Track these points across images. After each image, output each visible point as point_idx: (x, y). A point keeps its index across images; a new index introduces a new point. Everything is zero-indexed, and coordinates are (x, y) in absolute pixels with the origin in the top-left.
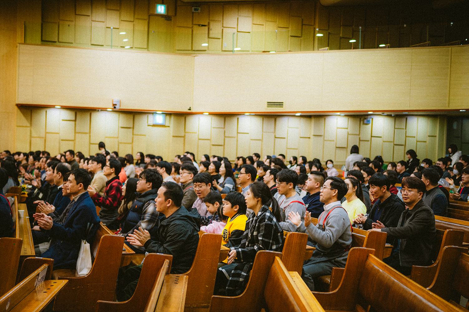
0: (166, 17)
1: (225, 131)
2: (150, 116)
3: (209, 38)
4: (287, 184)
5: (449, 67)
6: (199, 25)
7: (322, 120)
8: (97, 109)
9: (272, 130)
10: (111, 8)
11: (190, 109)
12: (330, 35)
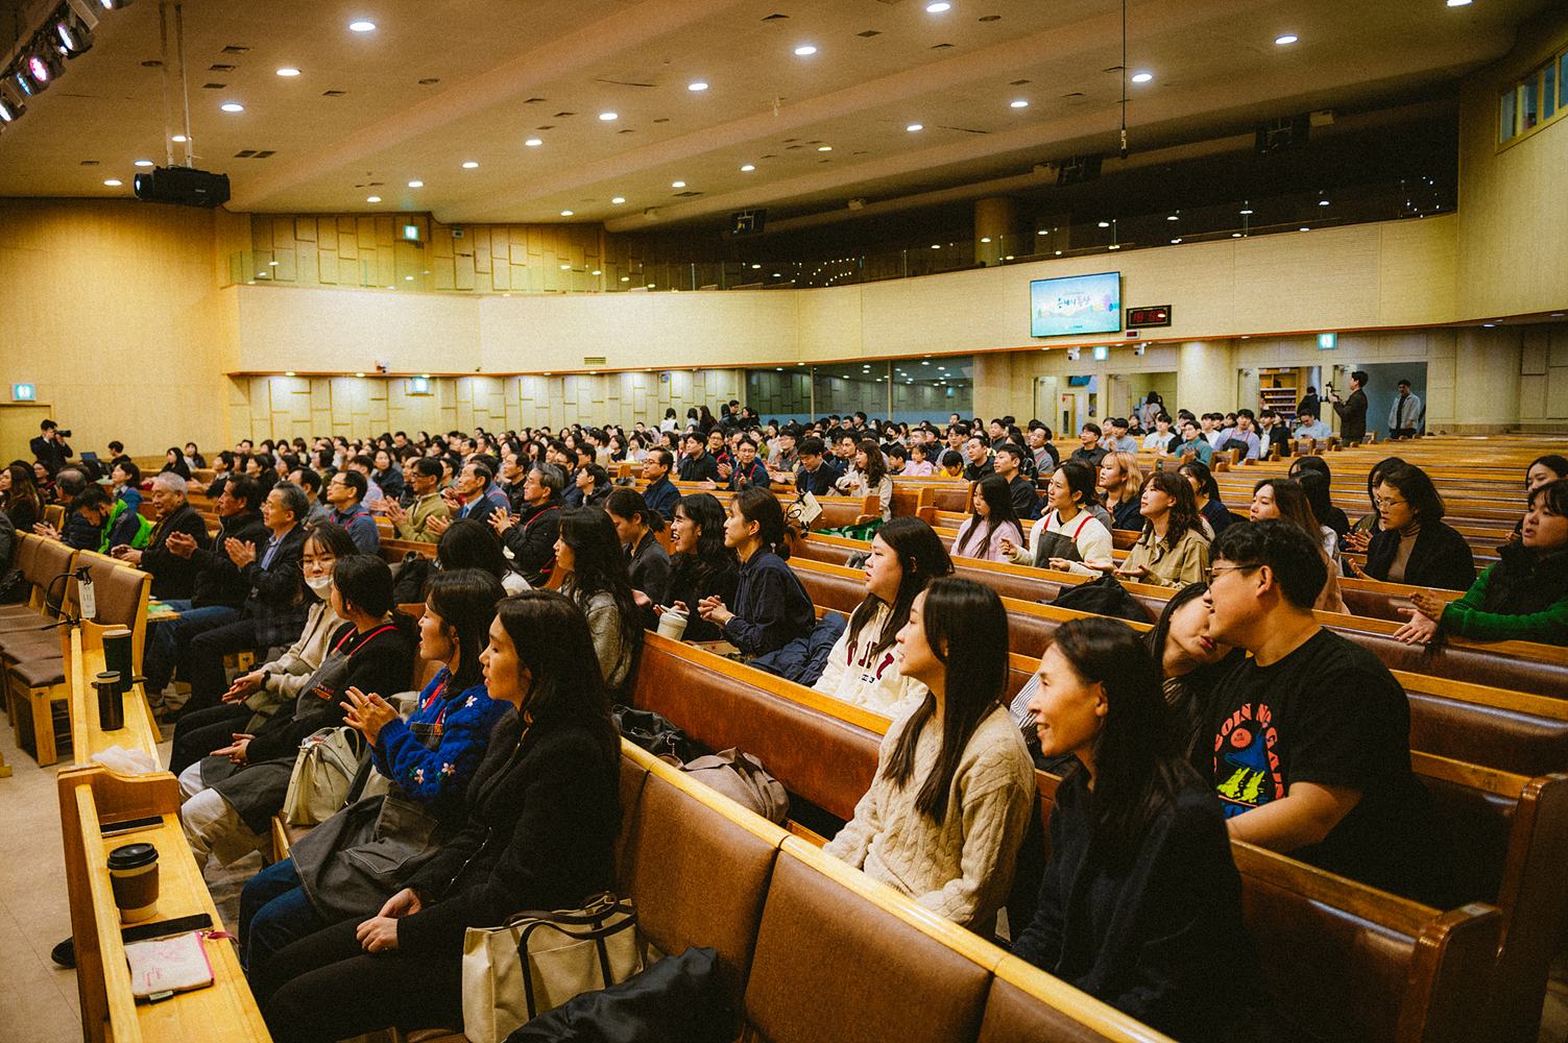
0: (419, 244)
1: (505, 398)
2: (409, 382)
3: (476, 272)
6: (463, 255)
7: (617, 378)
9: (560, 394)
10: (345, 231)
11: (478, 370)
12: (620, 271)
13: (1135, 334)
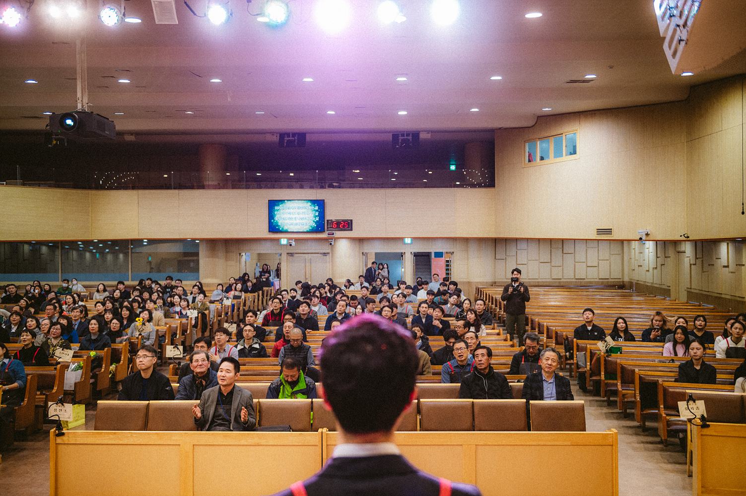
13: (333, 234)
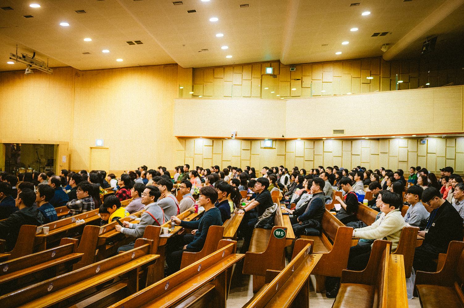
0: (274, 76)
1: (314, 151)
2: (262, 142)
3: (302, 87)
4: (162, 186)
5: (462, 100)
6: (295, 80)
8: (225, 138)
9: (349, 149)
10: (237, 72)
11: (283, 137)
12: (391, 81)
